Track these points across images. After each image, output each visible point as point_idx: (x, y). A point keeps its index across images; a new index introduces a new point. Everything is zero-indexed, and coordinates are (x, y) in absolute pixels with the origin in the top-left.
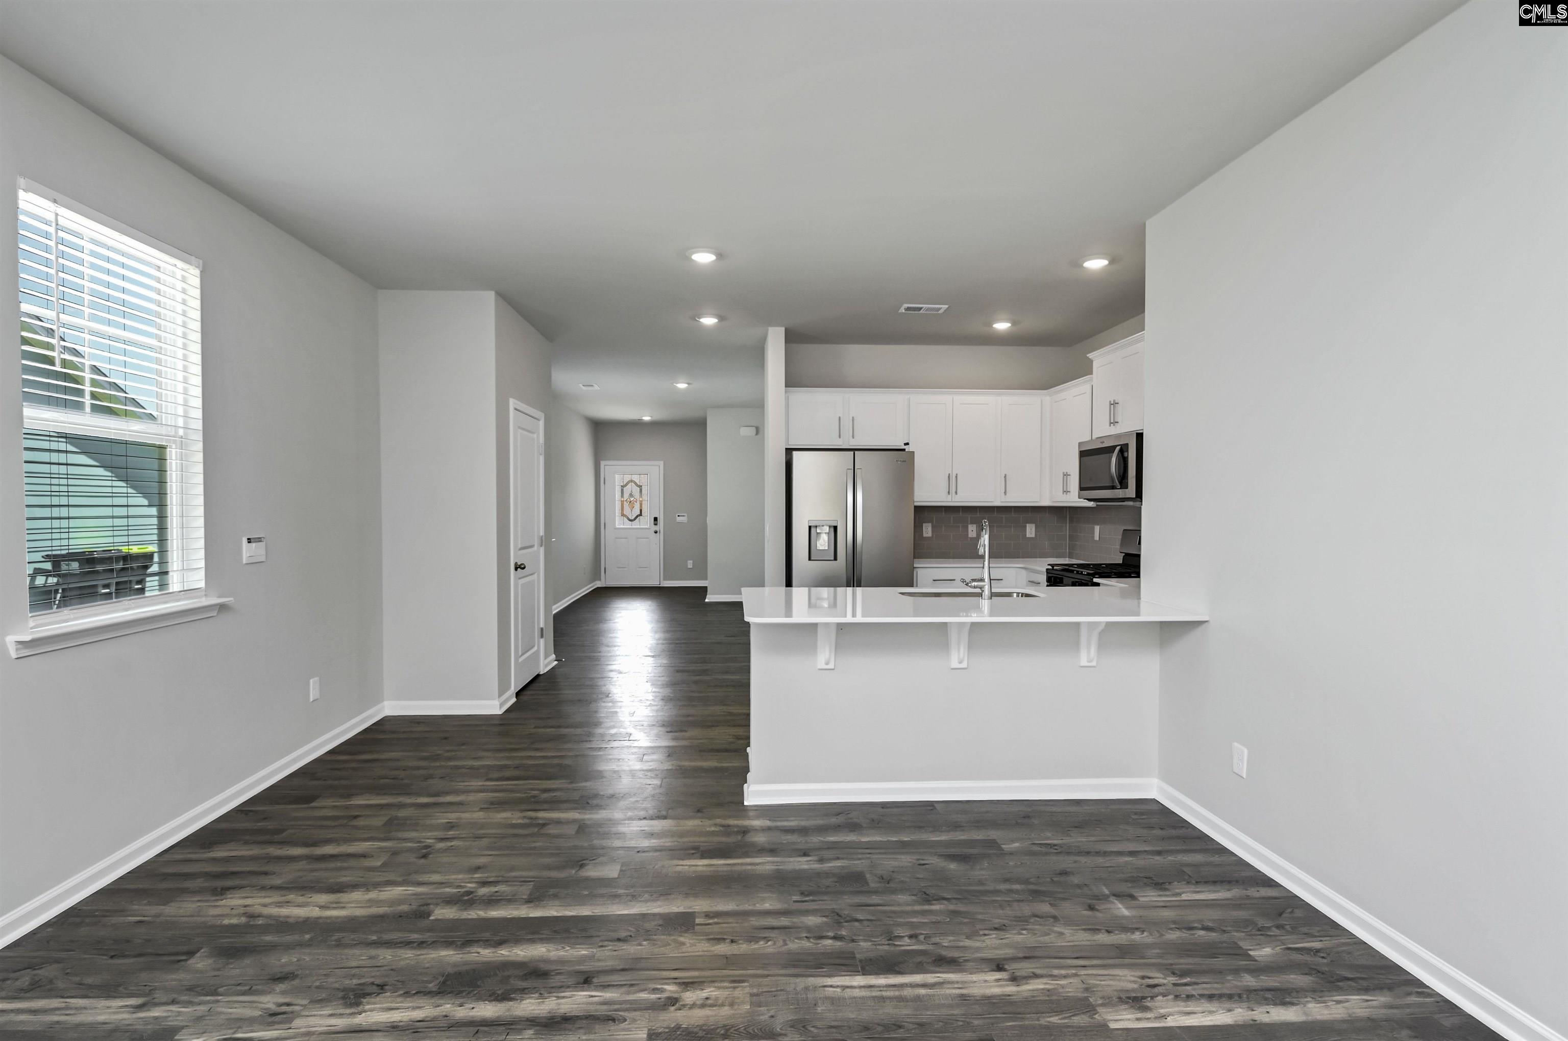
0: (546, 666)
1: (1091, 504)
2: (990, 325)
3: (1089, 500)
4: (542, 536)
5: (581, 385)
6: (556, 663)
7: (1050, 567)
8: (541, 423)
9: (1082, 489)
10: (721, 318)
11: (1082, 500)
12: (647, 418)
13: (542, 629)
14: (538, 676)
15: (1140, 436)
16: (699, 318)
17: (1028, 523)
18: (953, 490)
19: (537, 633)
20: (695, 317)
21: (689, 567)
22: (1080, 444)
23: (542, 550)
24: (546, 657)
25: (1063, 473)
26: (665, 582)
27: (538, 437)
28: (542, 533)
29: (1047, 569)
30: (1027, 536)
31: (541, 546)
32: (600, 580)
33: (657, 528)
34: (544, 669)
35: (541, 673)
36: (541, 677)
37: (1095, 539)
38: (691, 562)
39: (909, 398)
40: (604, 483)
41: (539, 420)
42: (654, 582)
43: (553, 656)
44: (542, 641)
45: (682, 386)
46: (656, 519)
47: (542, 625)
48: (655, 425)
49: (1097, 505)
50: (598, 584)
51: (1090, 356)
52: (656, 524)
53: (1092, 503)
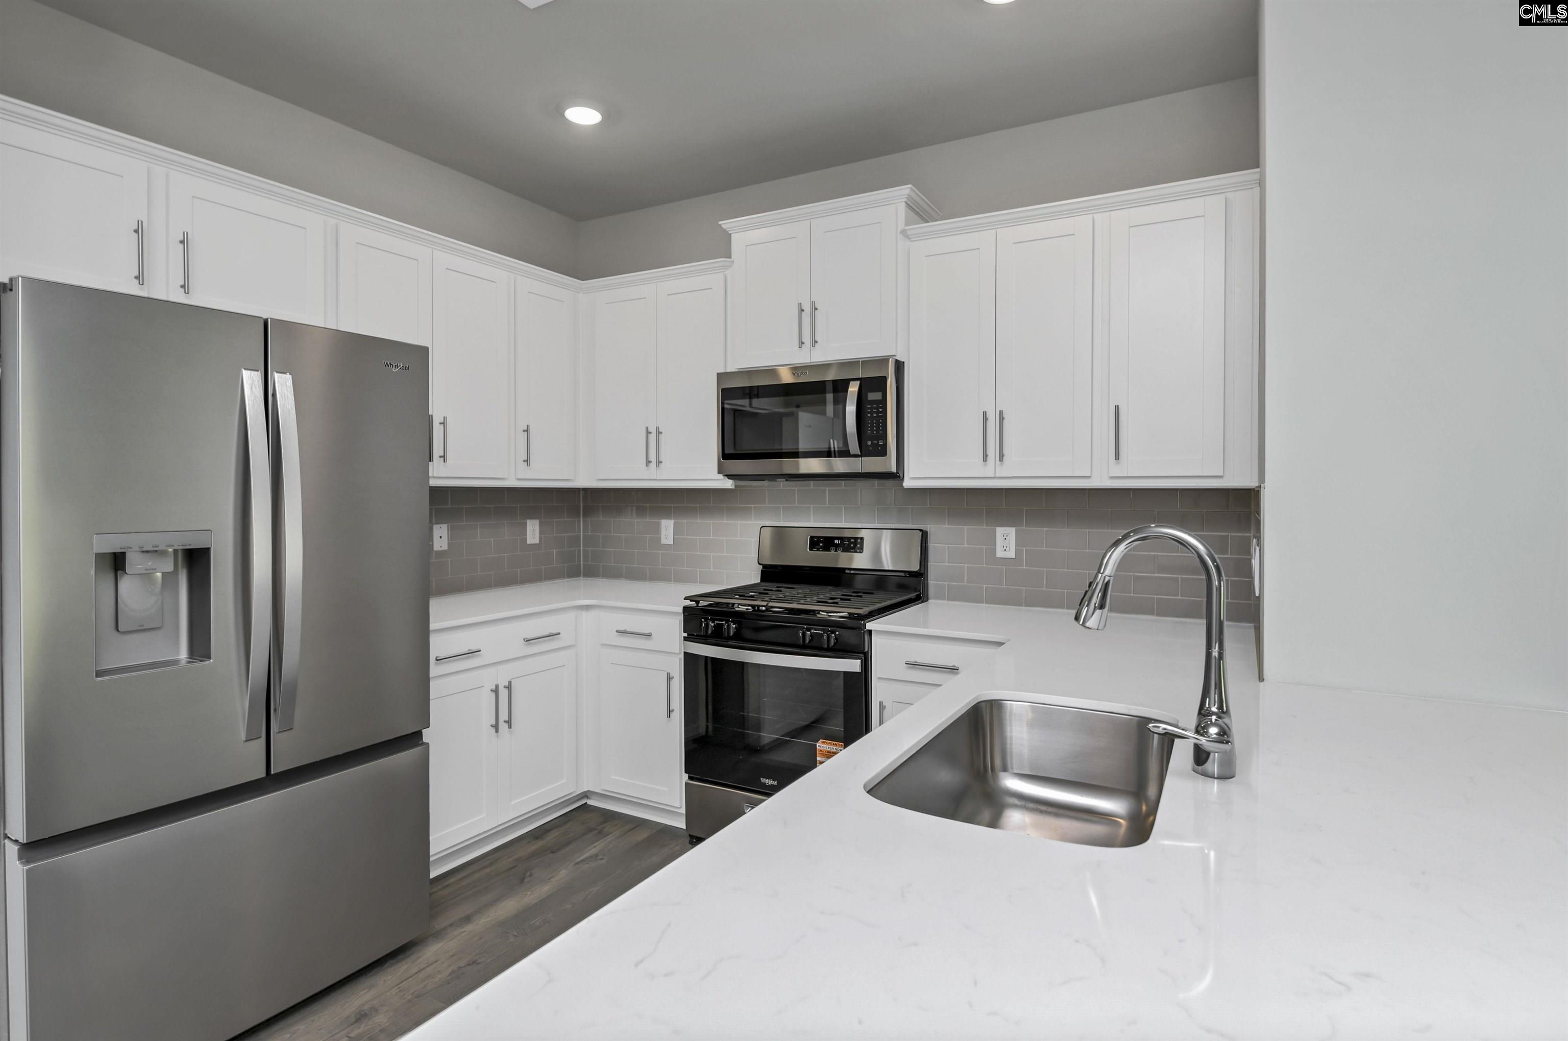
37: (664, 541)
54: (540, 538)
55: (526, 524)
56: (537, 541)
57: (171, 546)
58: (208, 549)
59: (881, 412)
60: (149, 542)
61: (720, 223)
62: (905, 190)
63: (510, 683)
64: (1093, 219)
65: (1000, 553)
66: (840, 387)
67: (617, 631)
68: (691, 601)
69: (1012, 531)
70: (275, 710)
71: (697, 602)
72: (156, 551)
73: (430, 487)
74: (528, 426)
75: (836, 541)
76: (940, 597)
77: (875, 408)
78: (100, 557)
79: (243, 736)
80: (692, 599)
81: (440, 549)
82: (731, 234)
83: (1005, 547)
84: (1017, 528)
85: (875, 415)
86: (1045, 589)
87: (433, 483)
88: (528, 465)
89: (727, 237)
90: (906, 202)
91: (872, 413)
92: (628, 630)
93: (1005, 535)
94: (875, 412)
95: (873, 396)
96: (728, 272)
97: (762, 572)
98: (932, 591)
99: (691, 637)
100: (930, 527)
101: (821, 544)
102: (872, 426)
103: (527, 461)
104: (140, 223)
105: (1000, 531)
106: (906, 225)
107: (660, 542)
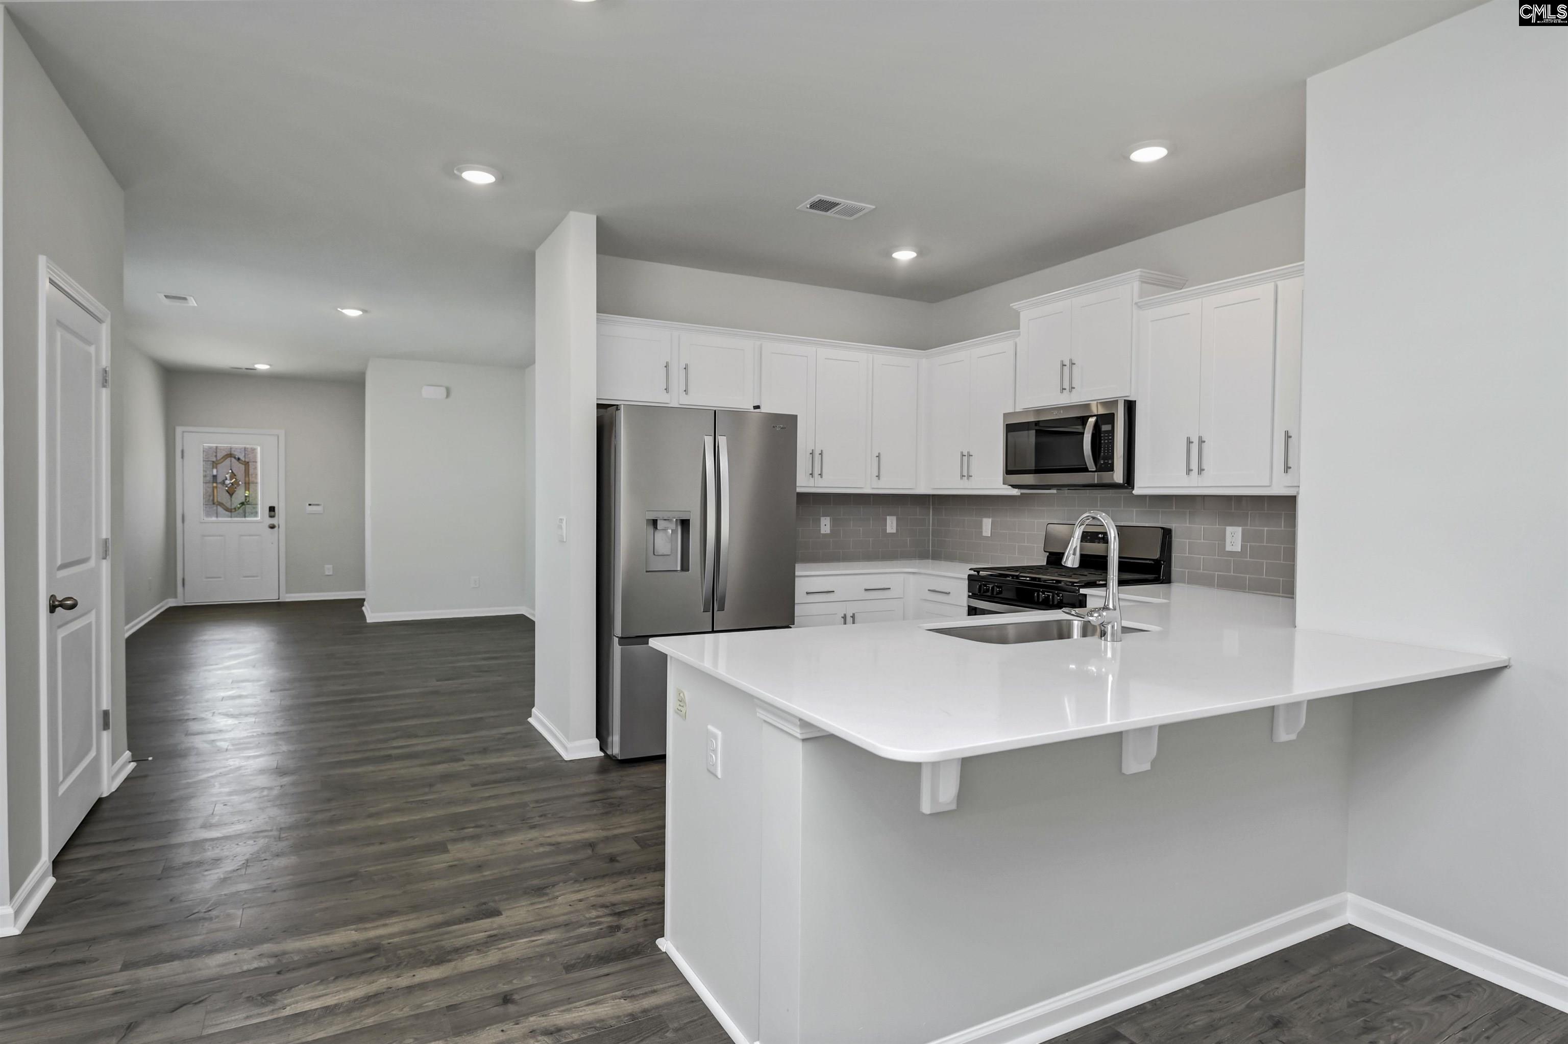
0: (113, 778)
1: (1015, 492)
2: (888, 254)
3: (1014, 486)
4: (106, 541)
5: (162, 296)
6: (133, 765)
7: (972, 572)
8: (105, 331)
9: (1008, 472)
10: (503, 178)
11: (1006, 486)
12: (262, 367)
13: (106, 714)
14: (100, 801)
15: (1130, 407)
16: (461, 171)
17: (889, 515)
18: (817, 471)
19: (95, 721)
20: (452, 169)
21: (327, 573)
22: (1006, 415)
23: (105, 566)
24: (114, 759)
25: (962, 453)
26: (288, 595)
27: (98, 351)
28: (105, 533)
29: (969, 575)
30: (888, 532)
31: (105, 558)
32: (176, 597)
33: (273, 521)
34: (109, 786)
35: (105, 795)
36: (105, 806)
38: (331, 566)
39: (761, 345)
40: (183, 457)
41: (100, 321)
42: (270, 596)
43: (128, 754)
44: (106, 736)
45: (353, 313)
46: (272, 509)
47: (105, 705)
48: (274, 380)
49: (1021, 494)
50: (171, 603)
51: (1015, 305)
52: (271, 517)
53: (1016, 490)
54: (897, 530)
55: (886, 519)
56: (894, 531)
57: (674, 518)
58: (689, 520)
59: (1110, 439)
60: (666, 516)
61: (1011, 305)
62: (1137, 272)
63: (854, 614)
64: (1276, 287)
65: (1229, 548)
66: (1083, 420)
67: (929, 590)
68: (974, 571)
69: (1238, 530)
70: (716, 600)
71: (978, 572)
72: (668, 520)
73: (797, 493)
74: (879, 454)
75: (1100, 536)
76: (1182, 581)
77: (1106, 436)
78: (648, 520)
79: (702, 610)
80: (975, 570)
81: (825, 533)
82: (1020, 312)
83: (1232, 543)
84: (1244, 527)
85: (1106, 441)
86: (1264, 577)
87: (799, 490)
88: (879, 479)
89: (1017, 314)
90: (1139, 281)
91: (1105, 440)
92: (937, 590)
93: (1233, 533)
94: (1106, 439)
95: (1105, 428)
96: (1017, 340)
97: (1048, 557)
98: (1174, 575)
99: (973, 595)
100: (1174, 525)
101: (1089, 538)
102: (1104, 450)
103: (878, 476)
104: (667, 363)
105: (1229, 530)
106: (1141, 297)
107: (982, 534)
